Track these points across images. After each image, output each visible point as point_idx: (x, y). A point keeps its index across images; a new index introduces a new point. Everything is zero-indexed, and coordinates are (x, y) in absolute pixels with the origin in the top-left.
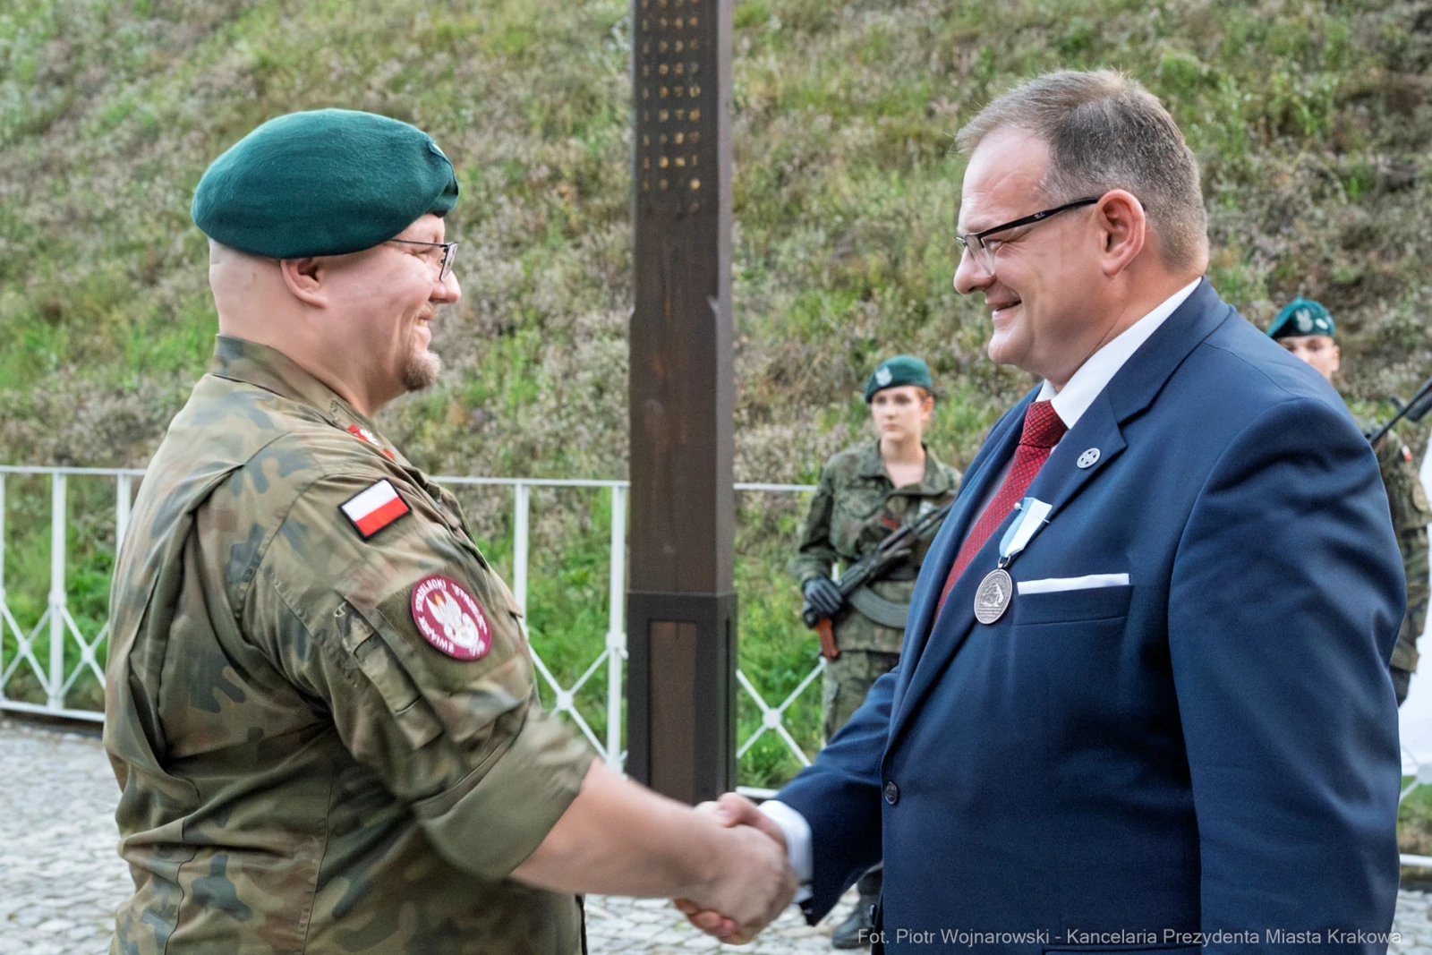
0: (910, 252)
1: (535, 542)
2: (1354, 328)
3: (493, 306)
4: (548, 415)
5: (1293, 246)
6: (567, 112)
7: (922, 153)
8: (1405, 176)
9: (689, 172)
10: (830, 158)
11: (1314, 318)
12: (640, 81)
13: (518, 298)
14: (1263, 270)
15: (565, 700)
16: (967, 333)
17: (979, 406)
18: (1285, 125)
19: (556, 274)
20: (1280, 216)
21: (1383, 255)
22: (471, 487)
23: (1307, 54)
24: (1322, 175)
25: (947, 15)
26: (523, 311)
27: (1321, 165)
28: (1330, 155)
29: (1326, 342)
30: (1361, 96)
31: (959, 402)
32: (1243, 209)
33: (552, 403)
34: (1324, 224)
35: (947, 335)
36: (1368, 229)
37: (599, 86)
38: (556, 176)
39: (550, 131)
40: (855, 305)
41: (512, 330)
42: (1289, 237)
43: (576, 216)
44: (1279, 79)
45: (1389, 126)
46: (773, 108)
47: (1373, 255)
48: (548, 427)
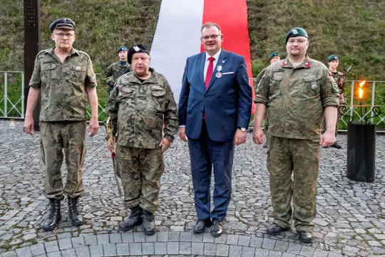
1: (8, 82)
4: (11, 62)
6: (13, 13)
8: (144, 31)
9: (33, 23)
12: (25, 8)
13: (4, 43)
14: (124, 43)
15: (14, 106)
18: (127, 23)
19: (12, 39)
20: (126, 36)
23: (131, 13)
25: (78, 2)
26: (6, 45)
27: (132, 29)
30: (138, 19)
32: (121, 34)
34: (132, 37)
36: (138, 38)
37: (19, 8)
38: (11, 23)
39: (10, 15)
42: (128, 39)
43: (15, 30)
44: (127, 16)
45: (142, 24)
46: (49, 14)
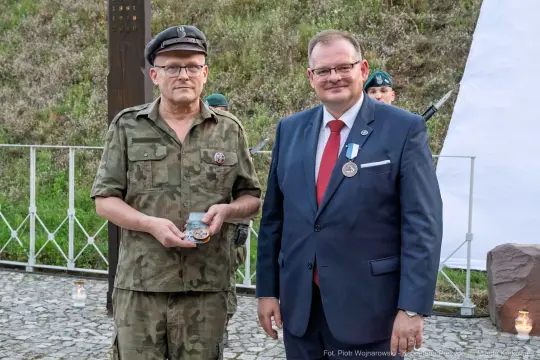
0: (244, 51)
2: (420, 85)
3: (71, 72)
4: (92, 119)
5: (398, 51)
7: (251, 10)
8: (442, 23)
10: (213, 11)
11: (383, 78)
13: (80, 68)
14: (384, 61)
15: (91, 240)
16: (267, 85)
17: (270, 116)
20: (392, 39)
21: (432, 55)
22: (59, 149)
24: (410, 22)
26: (83, 74)
27: (409, 18)
28: (413, 14)
29: (389, 89)
31: (261, 114)
32: (378, 35)
33: (93, 113)
34: (410, 42)
35: (258, 86)
36: (426, 44)
40: (221, 73)
41: (78, 82)
42: (396, 47)
47: (428, 55)
48: (92, 123)
